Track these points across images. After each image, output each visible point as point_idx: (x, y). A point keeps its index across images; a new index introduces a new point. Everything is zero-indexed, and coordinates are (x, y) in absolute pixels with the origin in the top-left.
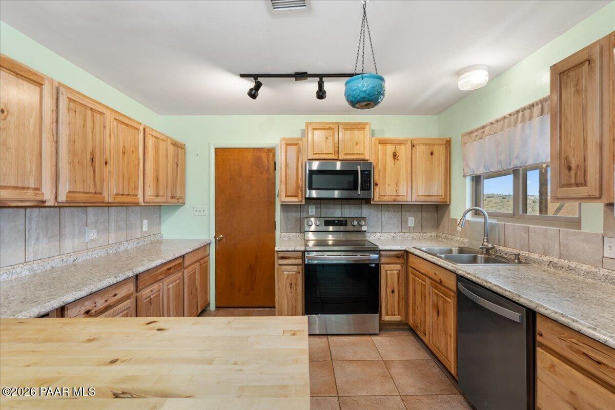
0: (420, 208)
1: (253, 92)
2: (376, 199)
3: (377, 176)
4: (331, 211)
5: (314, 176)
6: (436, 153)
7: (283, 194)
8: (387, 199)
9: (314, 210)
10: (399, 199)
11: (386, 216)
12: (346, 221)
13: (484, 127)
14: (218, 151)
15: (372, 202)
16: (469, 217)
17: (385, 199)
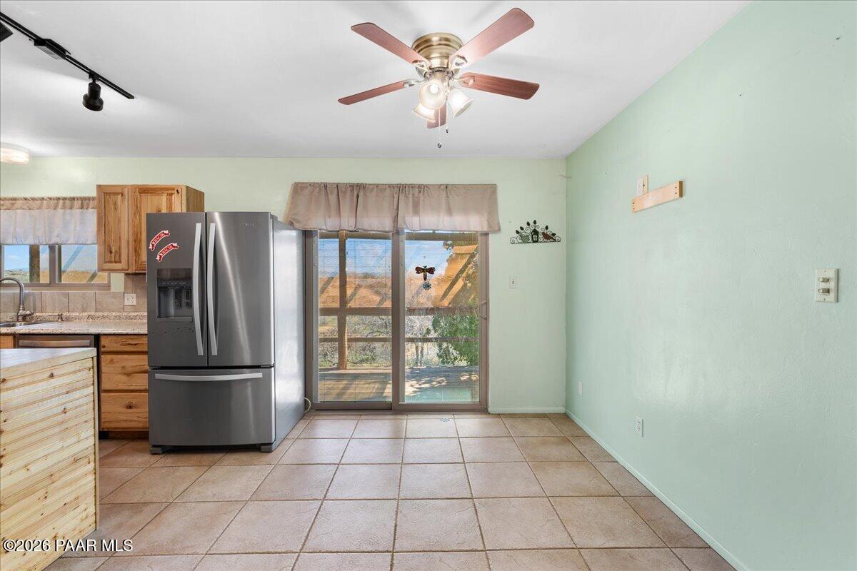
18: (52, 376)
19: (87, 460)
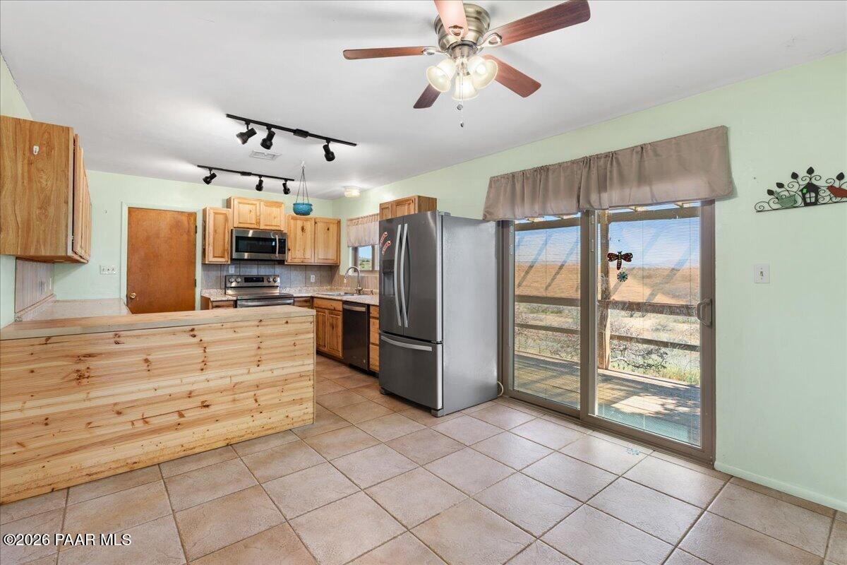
0: (320, 268)
1: (208, 180)
2: (289, 261)
3: (289, 244)
4: (249, 270)
5: (240, 241)
6: (331, 229)
7: (211, 255)
8: (297, 261)
9: (233, 269)
10: (306, 261)
11: (295, 275)
12: (263, 278)
13: (358, 219)
14: (131, 211)
15: (286, 263)
16: (351, 273)
17: (296, 261)
18: (287, 322)
19: (308, 378)
